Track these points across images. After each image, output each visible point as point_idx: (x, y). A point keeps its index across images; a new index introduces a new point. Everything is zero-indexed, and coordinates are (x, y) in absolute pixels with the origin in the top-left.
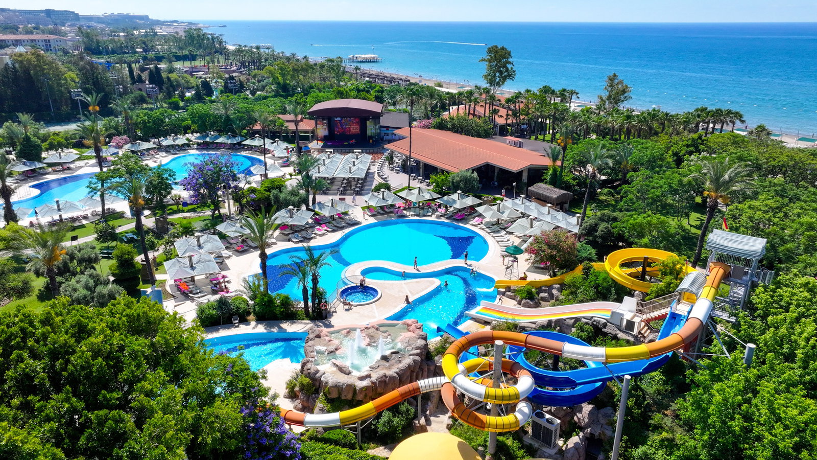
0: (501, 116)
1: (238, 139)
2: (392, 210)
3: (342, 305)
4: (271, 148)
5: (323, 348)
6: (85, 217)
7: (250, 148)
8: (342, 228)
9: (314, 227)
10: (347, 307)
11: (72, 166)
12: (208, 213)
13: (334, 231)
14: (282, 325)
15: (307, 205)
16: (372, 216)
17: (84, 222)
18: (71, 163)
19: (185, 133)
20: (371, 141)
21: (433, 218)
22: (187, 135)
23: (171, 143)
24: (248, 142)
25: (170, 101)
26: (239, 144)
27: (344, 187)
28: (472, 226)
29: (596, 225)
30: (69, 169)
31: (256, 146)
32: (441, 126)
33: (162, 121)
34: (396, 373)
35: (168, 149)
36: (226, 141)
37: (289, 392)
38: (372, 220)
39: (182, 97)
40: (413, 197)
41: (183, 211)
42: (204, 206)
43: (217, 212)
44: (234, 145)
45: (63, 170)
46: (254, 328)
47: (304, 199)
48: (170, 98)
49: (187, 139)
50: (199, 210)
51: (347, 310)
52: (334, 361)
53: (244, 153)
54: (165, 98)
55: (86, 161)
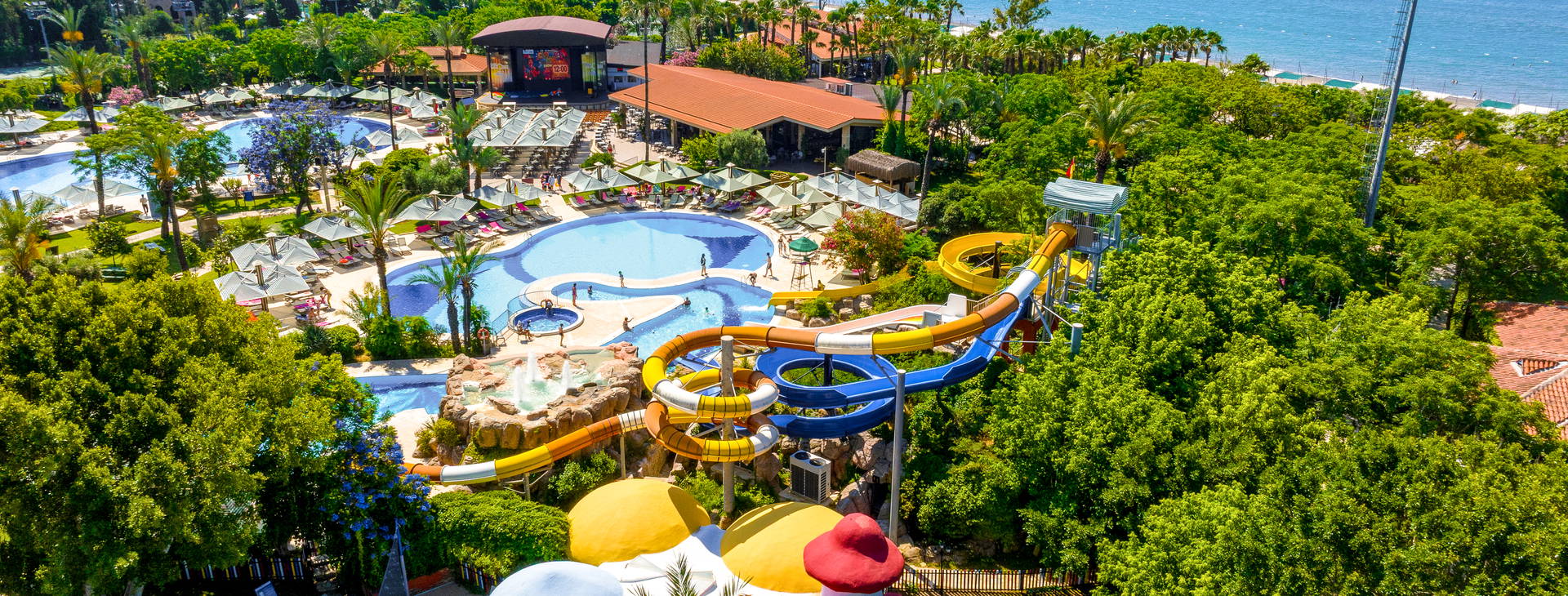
0: (822, 45)
1: (346, 90)
2: (616, 199)
3: (516, 335)
4: (406, 104)
5: (475, 384)
6: (69, 221)
7: (368, 106)
8: (527, 228)
9: (477, 227)
10: (523, 338)
11: (34, 140)
12: (291, 210)
13: (511, 233)
14: (414, 365)
15: (466, 191)
16: (581, 208)
17: (66, 228)
18: (32, 134)
19: (248, 82)
20: (590, 91)
21: (687, 210)
22: (251, 87)
23: (223, 98)
24: (363, 95)
25: (218, 28)
26: (348, 99)
27: (535, 165)
28: (750, 221)
29: (942, 205)
30: (29, 145)
31: (379, 102)
32: (714, 62)
33: (203, 59)
34: (588, 409)
35: (216, 110)
36: (323, 94)
37: (421, 449)
38: (582, 216)
39: (240, 21)
40: (653, 176)
41: (246, 209)
42: (283, 200)
43: (305, 209)
44: (340, 100)
45: (18, 148)
46: (367, 370)
47: (459, 180)
48: (217, 23)
49: (251, 93)
50: (274, 206)
51: (523, 342)
52: (492, 397)
53: (357, 115)
54: (208, 22)
55: (62, 132)
